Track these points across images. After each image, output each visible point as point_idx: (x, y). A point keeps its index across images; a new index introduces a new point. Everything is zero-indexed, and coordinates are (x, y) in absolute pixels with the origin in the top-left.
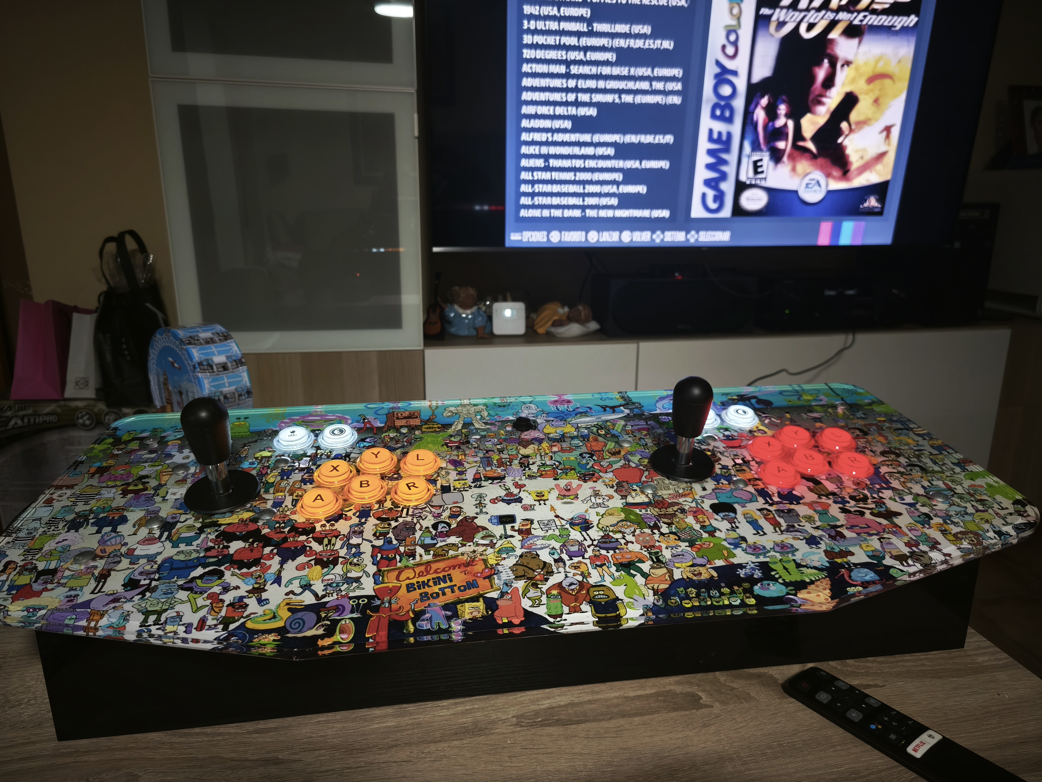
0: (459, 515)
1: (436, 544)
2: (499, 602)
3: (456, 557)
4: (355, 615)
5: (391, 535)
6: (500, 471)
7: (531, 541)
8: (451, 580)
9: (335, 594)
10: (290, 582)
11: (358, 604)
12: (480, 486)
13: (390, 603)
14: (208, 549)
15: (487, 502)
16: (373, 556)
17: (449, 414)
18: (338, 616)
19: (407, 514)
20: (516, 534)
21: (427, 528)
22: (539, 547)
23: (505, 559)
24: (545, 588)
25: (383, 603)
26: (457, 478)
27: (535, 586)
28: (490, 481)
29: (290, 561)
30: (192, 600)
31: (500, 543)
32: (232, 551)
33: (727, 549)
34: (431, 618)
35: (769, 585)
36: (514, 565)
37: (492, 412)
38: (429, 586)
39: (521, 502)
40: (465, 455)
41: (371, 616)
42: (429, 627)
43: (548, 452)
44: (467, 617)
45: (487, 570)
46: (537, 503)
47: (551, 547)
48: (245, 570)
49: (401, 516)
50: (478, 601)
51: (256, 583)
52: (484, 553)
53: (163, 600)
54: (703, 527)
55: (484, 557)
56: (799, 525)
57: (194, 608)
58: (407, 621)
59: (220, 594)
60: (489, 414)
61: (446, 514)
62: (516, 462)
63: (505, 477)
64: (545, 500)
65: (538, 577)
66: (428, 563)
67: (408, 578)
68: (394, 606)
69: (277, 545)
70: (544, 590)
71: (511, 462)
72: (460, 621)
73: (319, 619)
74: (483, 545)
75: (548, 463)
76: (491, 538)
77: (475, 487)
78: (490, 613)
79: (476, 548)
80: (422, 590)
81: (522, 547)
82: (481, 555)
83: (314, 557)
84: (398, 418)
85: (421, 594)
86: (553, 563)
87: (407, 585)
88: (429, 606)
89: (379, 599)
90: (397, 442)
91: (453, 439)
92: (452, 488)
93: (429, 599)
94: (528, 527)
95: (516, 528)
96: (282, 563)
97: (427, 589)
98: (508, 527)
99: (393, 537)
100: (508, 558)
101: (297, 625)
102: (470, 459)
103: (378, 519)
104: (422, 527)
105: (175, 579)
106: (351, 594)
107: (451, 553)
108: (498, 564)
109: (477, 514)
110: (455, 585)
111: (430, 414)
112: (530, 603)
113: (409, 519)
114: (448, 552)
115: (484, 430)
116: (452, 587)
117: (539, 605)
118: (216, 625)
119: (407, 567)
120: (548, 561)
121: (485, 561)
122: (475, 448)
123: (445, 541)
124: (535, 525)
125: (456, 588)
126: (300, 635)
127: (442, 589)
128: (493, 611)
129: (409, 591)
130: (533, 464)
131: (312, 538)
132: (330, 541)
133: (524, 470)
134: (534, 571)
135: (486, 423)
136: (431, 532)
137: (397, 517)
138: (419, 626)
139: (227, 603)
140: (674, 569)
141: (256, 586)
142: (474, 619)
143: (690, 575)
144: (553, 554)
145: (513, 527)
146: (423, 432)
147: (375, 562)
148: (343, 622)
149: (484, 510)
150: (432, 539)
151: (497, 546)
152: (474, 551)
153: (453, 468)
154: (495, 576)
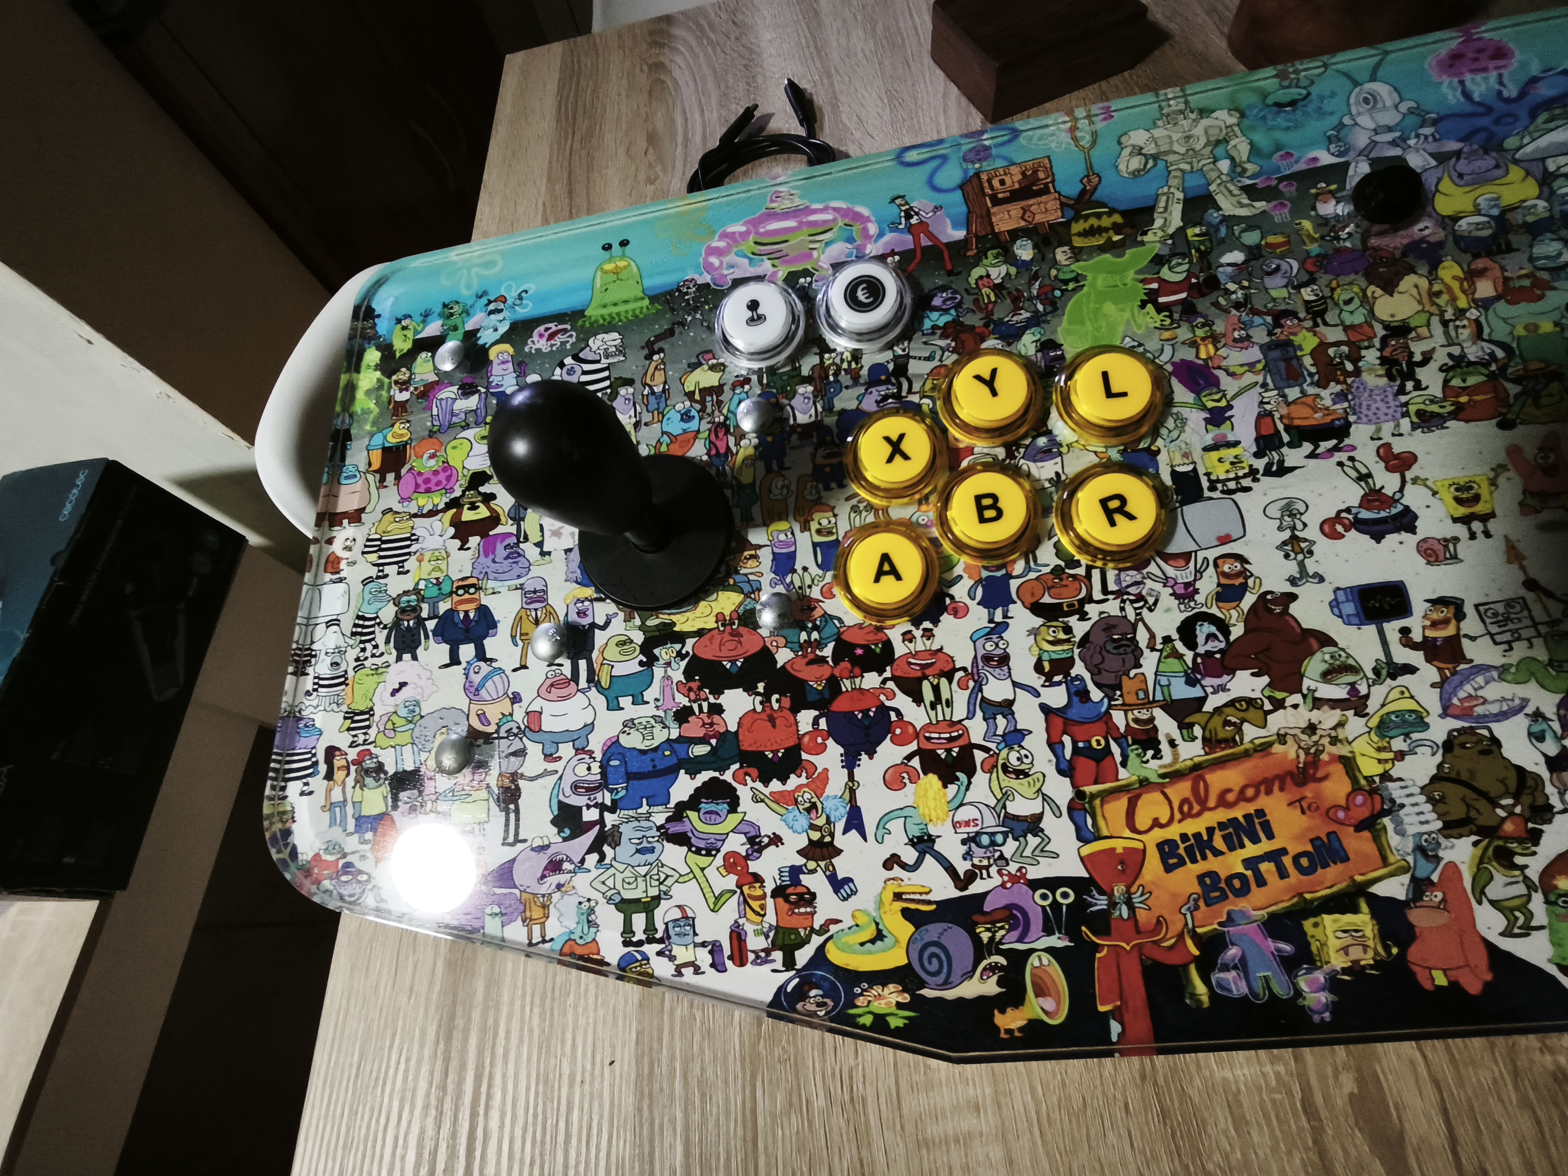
0: (1244, 588)
1: (1202, 700)
2: (1416, 916)
3: (1264, 748)
4: (1057, 941)
5: (1079, 669)
6: (1328, 402)
7: (1468, 688)
8: (1270, 836)
9: (993, 870)
10: (882, 823)
11: (1055, 905)
12: (1283, 470)
13: (1129, 903)
14: (682, 715)
15: (1312, 533)
16: (1054, 745)
17: (1136, 163)
18: (1020, 940)
19: (1105, 590)
20: (1416, 658)
21: (1167, 640)
22: (1494, 709)
23: (1401, 756)
24: (1535, 866)
25: (1113, 905)
26: (1209, 440)
27: (1505, 858)
28: (1307, 447)
29: (864, 757)
30: (698, 873)
31: (1378, 694)
32: (731, 721)
34: (1243, 960)
36: (1434, 779)
37: (1262, 139)
38: (1217, 853)
39: (1412, 529)
40: (1215, 339)
41: (1097, 948)
42: (1244, 989)
43: (1463, 303)
44: (1338, 962)
45: (1359, 799)
46: (1460, 531)
47: (1530, 710)
48: (775, 785)
49: (1089, 599)
50: (1355, 910)
51: (813, 827)
52: (1341, 733)
53: (643, 870)
55: (1342, 750)
57: (711, 900)
58: (1185, 967)
59: (747, 857)
60: (1255, 151)
61: (1208, 585)
62: (1371, 356)
63: (1349, 425)
64: (1485, 518)
65: (1509, 827)
66: (1196, 770)
67: (1156, 823)
68: (1142, 915)
69: (822, 704)
70: (1533, 874)
71: (1356, 359)
72: (1320, 976)
73: (981, 950)
74: (1334, 704)
75: (1473, 352)
76: (1350, 678)
77: (1268, 472)
78: (1395, 951)
79: (1315, 716)
80: (1201, 867)
81: (1445, 714)
82: (1334, 741)
83: (913, 747)
84: (997, 202)
85: (1201, 878)
86: (1543, 771)
87: (1160, 846)
88: (1230, 920)
89: (1102, 892)
90: (1017, 301)
91: (1165, 273)
92: (1205, 484)
93: (1224, 897)
94: (1450, 631)
95: (1417, 636)
96: (850, 763)
97: (1212, 864)
98: (1392, 628)
99: (1087, 676)
100: (1412, 752)
101: (935, 961)
102: (1235, 357)
103: (1037, 609)
104: (1152, 636)
105: (645, 809)
106: (1033, 873)
107: (1250, 732)
108: (1386, 777)
109: (1293, 581)
110: (1284, 851)
111: (1081, 171)
112: (1499, 922)
113: (1112, 607)
114: (1239, 730)
115: (1251, 223)
116: (1275, 856)
117: (1528, 930)
118: (768, 951)
119: (1144, 784)
120: (1530, 767)
121: (1349, 764)
122: (1238, 306)
123: (1223, 688)
124: (1471, 625)
125: (1287, 861)
126: (950, 994)
127: (1250, 863)
128: (1404, 948)
129: (1168, 869)
130: (1427, 358)
131: (893, 678)
132: (936, 689)
133: (1402, 391)
134: (1495, 804)
135: (1252, 192)
136: (1180, 657)
137: (1082, 602)
138: (1219, 985)
139: (770, 886)
141: (815, 836)
142: (1355, 969)
144: (1540, 737)
145: (1405, 631)
146: (1077, 254)
147: (1064, 766)
148: (1034, 961)
149: (1311, 566)
150: (1191, 682)
151: (1373, 705)
152: (1311, 729)
153: (1190, 397)
154: (1386, 821)
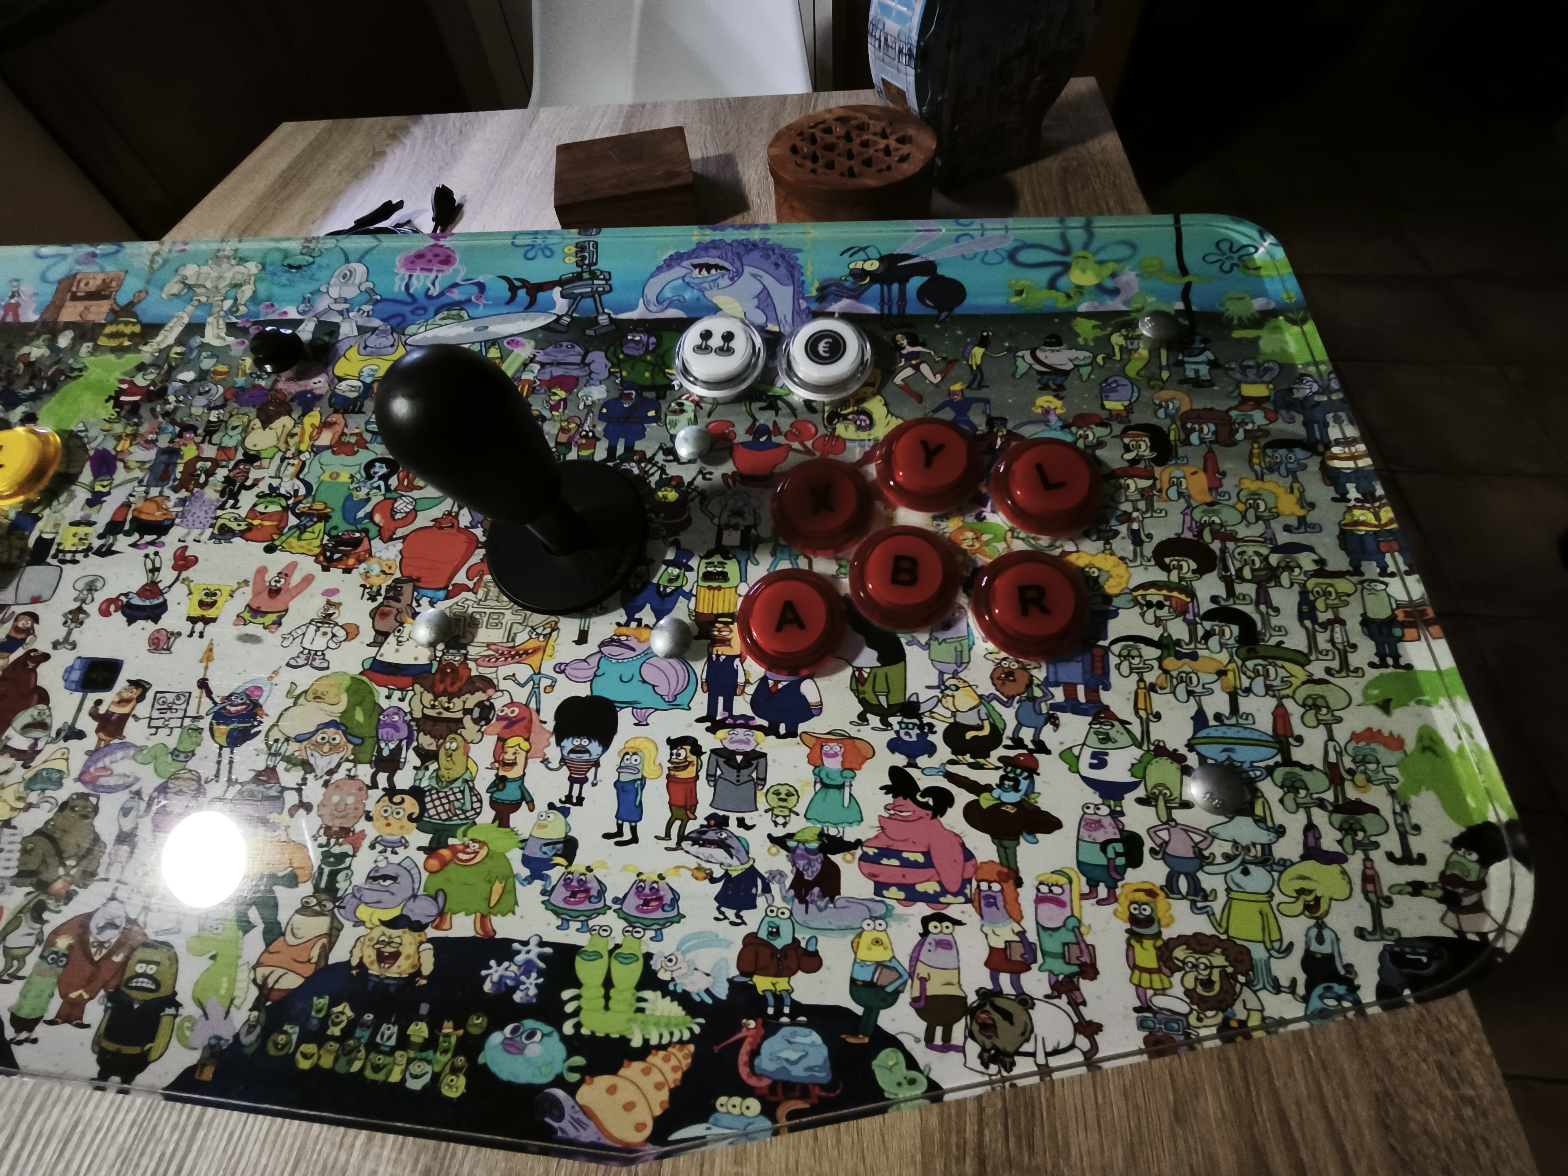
6: (170, 504)
7: (108, 760)
12: (108, 552)
15: (93, 608)
17: (176, 289)
22: (113, 782)
23: (28, 807)
26: (78, 516)
27: (38, 911)
28: (135, 537)
31: (47, 752)
33: (510, 877)
35: (531, 1035)
36: (35, 833)
37: (262, 289)
39: (157, 619)
40: (134, 438)
43: (305, 445)
47: (135, 788)
54: (500, 782)
56: (741, 823)
60: (253, 296)
62: (221, 474)
63: (172, 524)
64: (208, 622)
65: (58, 885)
74: (15, 753)
75: (286, 486)
76: (39, 734)
77: (98, 552)
81: (79, 779)
84: (73, 298)
86: (110, 843)
91: (138, 378)
94: (129, 709)
95: (104, 708)
100: (37, 806)
102: (137, 454)
109: (56, 645)
115: (214, 353)
117: (13, 978)
120: (105, 837)
122: (165, 415)
130: (253, 485)
133: (223, 506)
134: (61, 862)
135: (231, 329)
140: (348, 925)
143: (370, 957)
144: (128, 813)
145: (99, 703)
146: (95, 350)
149: (75, 635)
151: (38, 760)
153: (89, 479)
